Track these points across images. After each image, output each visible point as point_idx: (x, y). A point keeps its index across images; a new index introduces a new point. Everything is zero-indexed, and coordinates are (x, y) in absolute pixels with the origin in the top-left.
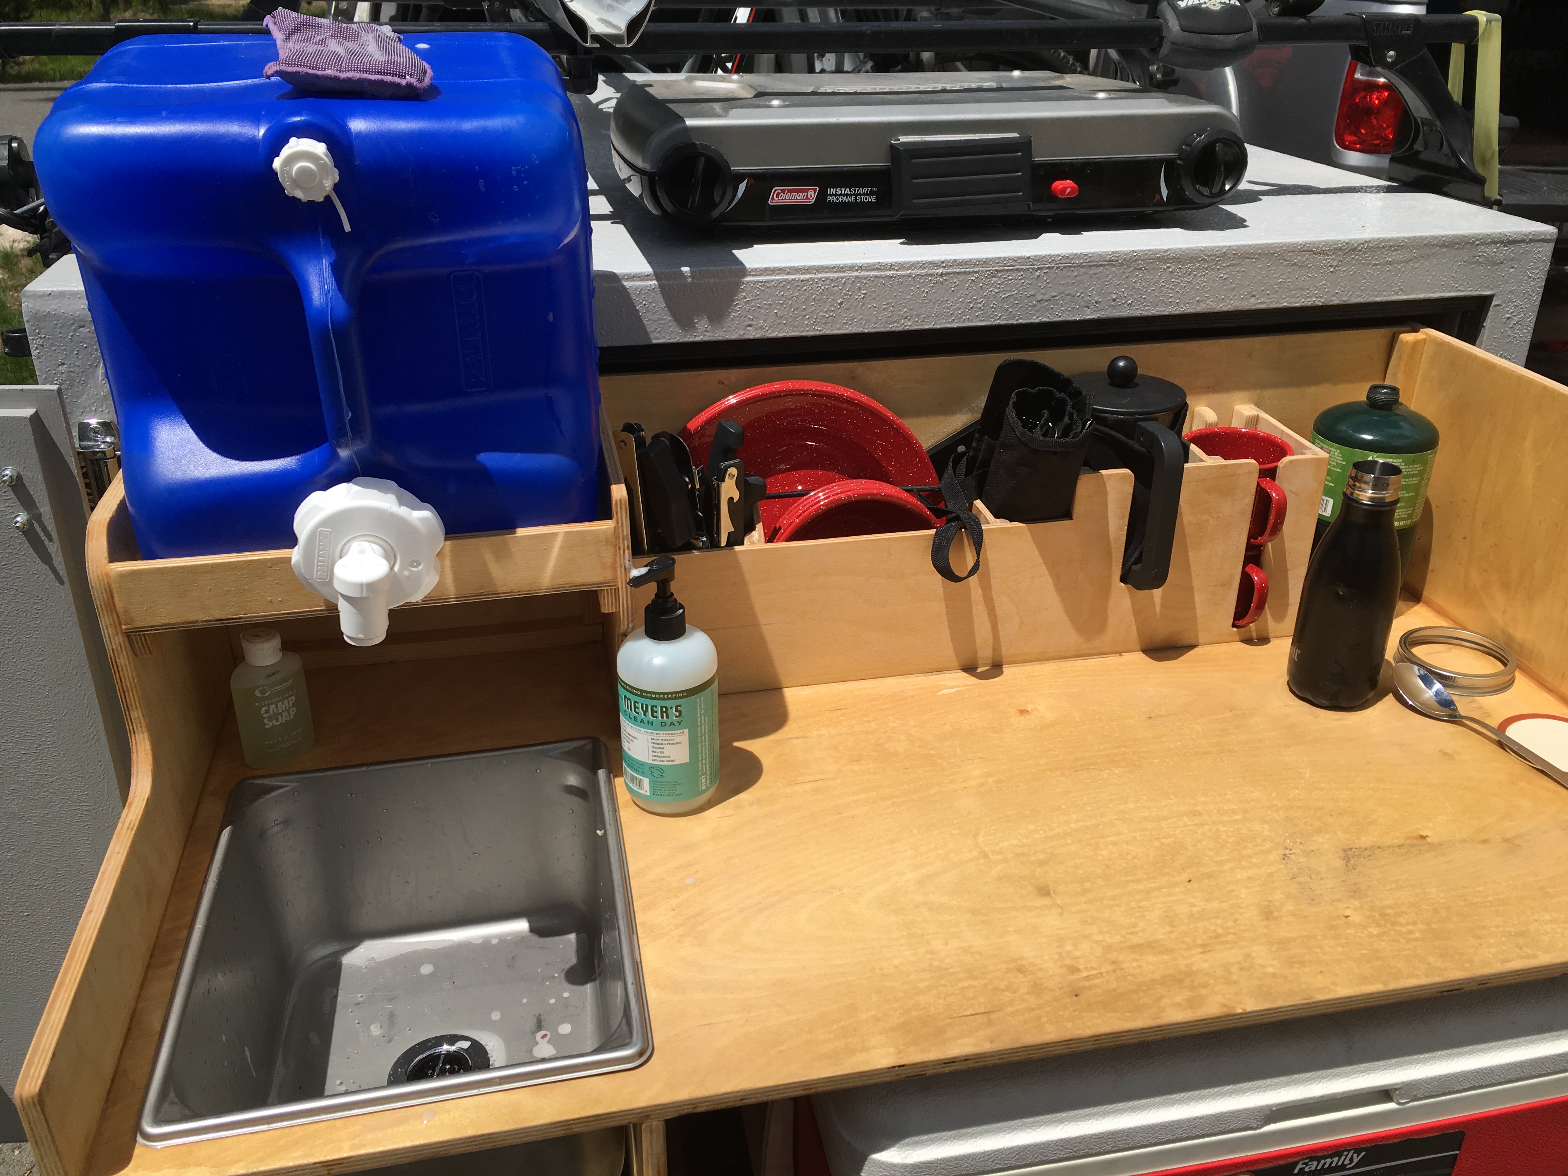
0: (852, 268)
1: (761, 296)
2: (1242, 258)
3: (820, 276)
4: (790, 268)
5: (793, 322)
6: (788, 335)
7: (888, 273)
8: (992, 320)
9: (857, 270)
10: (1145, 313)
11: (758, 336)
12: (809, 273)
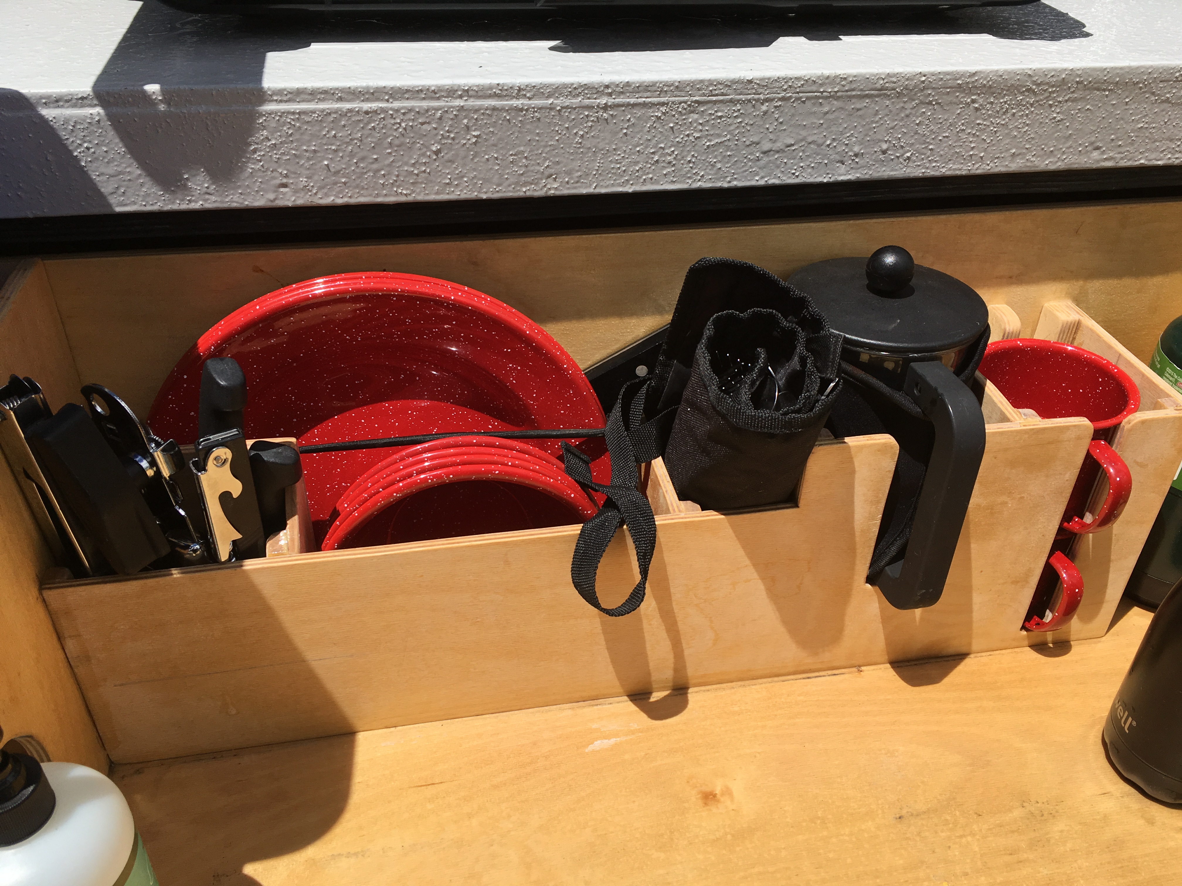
0: (451, 92)
1: (297, 136)
2: (1088, 89)
3: (396, 104)
4: (342, 90)
5: (358, 181)
6: (353, 201)
7: (515, 103)
8: (690, 181)
9: (461, 97)
10: (931, 173)
11: (300, 202)
12: (378, 100)
